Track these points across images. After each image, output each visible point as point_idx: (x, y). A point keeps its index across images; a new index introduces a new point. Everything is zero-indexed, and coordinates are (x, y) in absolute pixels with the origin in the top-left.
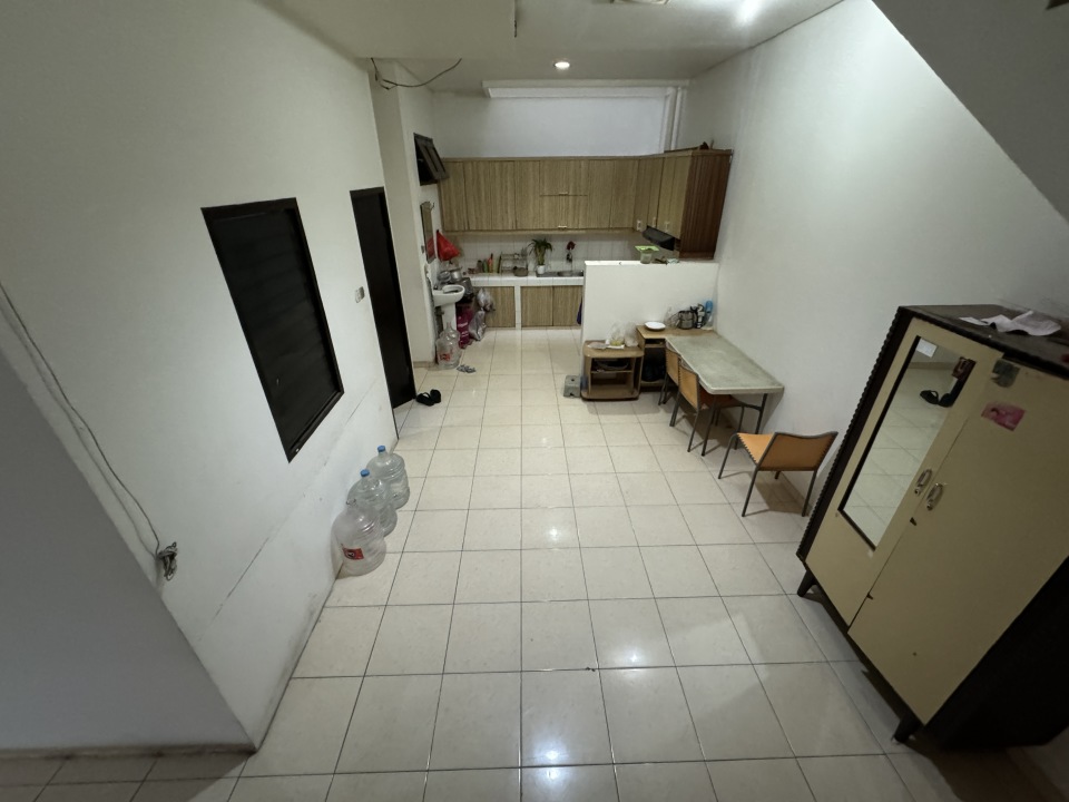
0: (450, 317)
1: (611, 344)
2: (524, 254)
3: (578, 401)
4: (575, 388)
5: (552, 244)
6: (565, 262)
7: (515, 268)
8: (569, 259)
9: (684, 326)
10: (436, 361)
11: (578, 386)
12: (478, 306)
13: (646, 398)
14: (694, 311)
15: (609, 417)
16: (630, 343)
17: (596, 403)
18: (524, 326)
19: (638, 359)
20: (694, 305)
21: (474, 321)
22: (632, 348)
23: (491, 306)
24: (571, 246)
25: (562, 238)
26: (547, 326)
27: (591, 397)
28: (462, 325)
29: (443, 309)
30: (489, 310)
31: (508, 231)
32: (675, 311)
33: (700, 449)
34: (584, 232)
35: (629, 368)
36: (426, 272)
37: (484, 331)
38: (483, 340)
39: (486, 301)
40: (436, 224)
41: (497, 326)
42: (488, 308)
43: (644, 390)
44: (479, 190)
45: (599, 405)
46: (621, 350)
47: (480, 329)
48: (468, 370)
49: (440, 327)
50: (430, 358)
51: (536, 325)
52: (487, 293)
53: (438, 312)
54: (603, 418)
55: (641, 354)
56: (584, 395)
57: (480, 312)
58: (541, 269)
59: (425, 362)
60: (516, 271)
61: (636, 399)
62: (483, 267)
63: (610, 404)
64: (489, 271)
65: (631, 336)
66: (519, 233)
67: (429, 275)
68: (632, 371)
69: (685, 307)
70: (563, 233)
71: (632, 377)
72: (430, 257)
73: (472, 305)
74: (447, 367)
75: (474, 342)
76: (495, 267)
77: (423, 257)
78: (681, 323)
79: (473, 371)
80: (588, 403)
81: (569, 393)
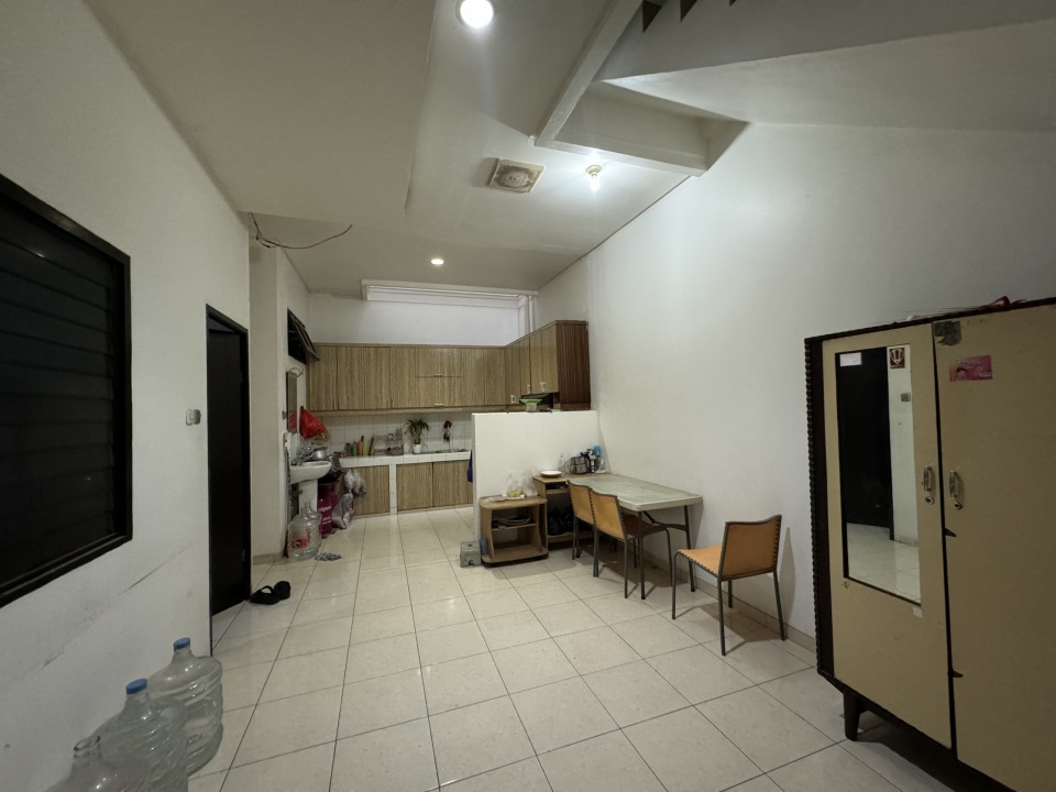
0: (310, 495)
1: (509, 496)
2: (399, 435)
3: (480, 569)
4: (474, 553)
5: (429, 424)
6: (442, 441)
7: (389, 449)
8: (447, 438)
9: (579, 471)
10: (285, 554)
11: (478, 550)
12: (345, 489)
13: (556, 556)
14: (585, 456)
15: (522, 579)
16: (529, 493)
17: (502, 568)
18: (400, 510)
19: (542, 506)
20: (584, 451)
21: (340, 505)
22: (533, 497)
23: (361, 489)
24: (448, 425)
25: (438, 416)
26: (427, 508)
27: (496, 561)
28: (324, 509)
29: (302, 488)
30: (359, 493)
31: (382, 409)
32: (567, 458)
33: (638, 593)
34: (461, 409)
35: (532, 521)
36: (285, 441)
37: (351, 517)
38: (349, 528)
39: (355, 483)
40: (301, 401)
41: (366, 513)
42: (357, 491)
43: (554, 547)
44: (351, 373)
45: (506, 569)
46: (521, 500)
47: (347, 514)
48: (331, 558)
49: (295, 508)
50: (278, 548)
51: (413, 508)
52: (356, 474)
53: (294, 491)
54: (515, 581)
55: (544, 501)
56: (487, 559)
57: (347, 495)
58: (418, 448)
59: (268, 556)
60: (389, 452)
61: (545, 557)
62: (352, 450)
63: (519, 567)
64: (359, 454)
65: (530, 488)
66: (394, 412)
67: (288, 445)
68: (537, 524)
69: (576, 453)
70: (439, 410)
71: (537, 529)
72: (291, 427)
73: (338, 486)
74: (302, 558)
75: (338, 531)
76: (366, 450)
77: (282, 424)
78: (575, 469)
79: (339, 557)
80: (493, 569)
81: (467, 563)
